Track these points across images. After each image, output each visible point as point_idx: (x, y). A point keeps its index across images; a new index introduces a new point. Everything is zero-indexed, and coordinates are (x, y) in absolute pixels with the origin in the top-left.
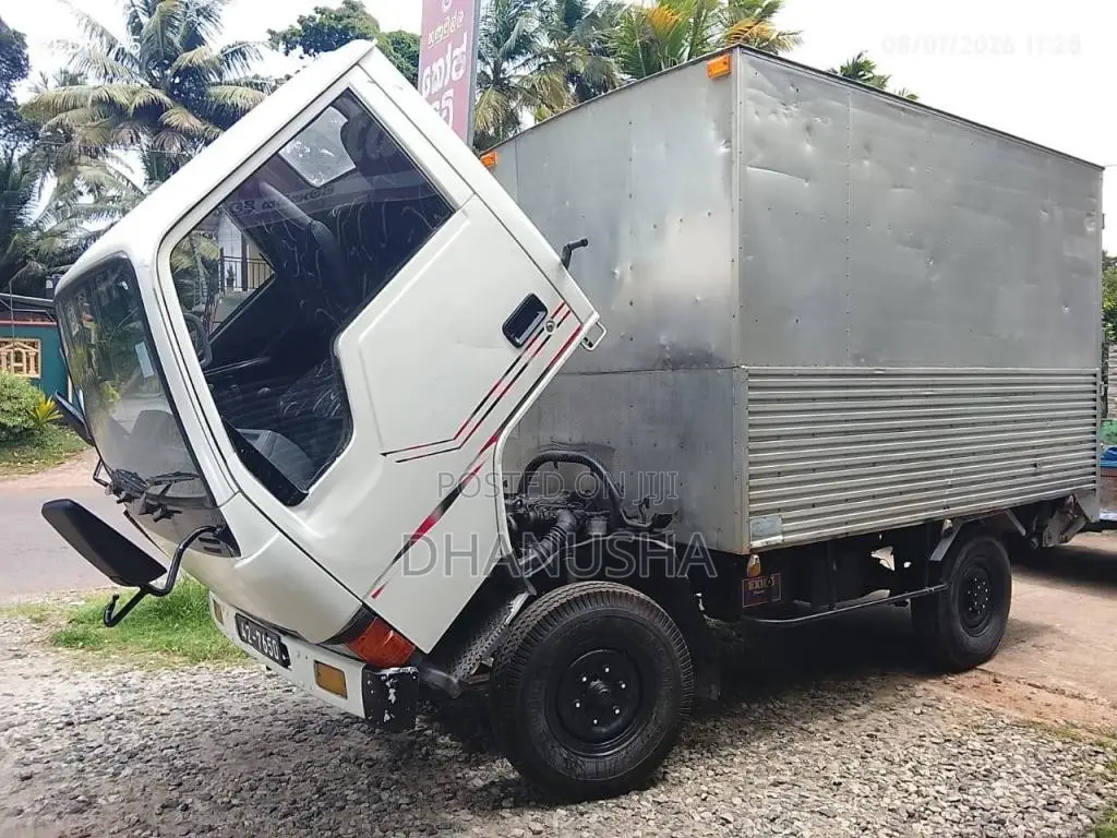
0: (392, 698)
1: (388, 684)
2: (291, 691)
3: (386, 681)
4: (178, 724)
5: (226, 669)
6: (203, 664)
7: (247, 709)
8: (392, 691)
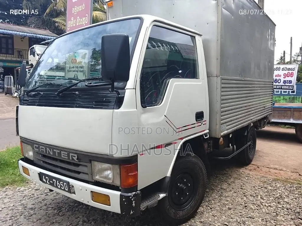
0: (134, 205)
1: (132, 199)
2: (48, 195)
3: (132, 198)
4: (8, 215)
5: (18, 188)
6: (7, 187)
7: (34, 204)
8: (134, 202)
